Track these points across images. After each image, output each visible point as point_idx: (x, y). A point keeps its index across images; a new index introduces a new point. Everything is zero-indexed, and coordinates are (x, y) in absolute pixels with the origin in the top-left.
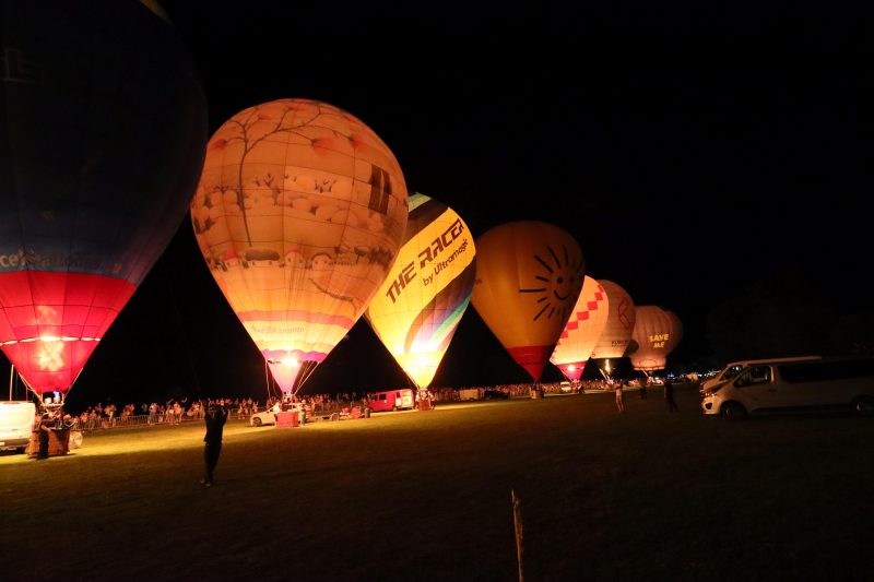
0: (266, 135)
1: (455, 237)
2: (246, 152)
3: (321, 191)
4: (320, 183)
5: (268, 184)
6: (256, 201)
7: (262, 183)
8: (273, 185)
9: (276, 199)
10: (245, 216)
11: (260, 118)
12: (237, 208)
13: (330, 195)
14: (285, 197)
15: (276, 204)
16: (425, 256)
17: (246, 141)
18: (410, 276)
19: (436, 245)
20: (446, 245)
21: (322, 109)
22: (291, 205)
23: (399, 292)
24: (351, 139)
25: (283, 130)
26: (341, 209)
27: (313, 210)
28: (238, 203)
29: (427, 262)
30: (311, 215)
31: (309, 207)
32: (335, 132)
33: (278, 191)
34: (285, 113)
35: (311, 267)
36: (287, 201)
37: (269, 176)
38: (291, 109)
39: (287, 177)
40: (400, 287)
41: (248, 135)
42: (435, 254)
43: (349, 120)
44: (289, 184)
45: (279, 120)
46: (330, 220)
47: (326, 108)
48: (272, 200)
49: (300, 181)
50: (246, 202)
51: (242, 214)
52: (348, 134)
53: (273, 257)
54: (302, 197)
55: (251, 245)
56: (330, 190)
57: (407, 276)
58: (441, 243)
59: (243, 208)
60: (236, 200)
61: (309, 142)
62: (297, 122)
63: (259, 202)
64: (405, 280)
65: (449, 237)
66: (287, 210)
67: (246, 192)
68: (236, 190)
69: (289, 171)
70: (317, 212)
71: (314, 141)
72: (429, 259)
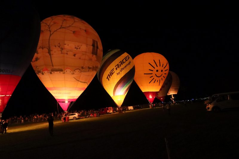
0: (57, 30)
1: (126, 60)
2: (51, 35)
3: (77, 49)
4: (77, 47)
5: (59, 47)
6: (55, 52)
7: (57, 46)
8: (61, 47)
9: (61, 51)
10: (51, 57)
11: (54, 23)
12: (48, 54)
13: (80, 50)
14: (65, 51)
15: (62, 53)
16: (117, 66)
17: (50, 31)
18: (113, 72)
19: (120, 63)
20: (124, 63)
21: (75, 20)
22: (67, 54)
23: (110, 78)
24: (86, 31)
25: (63, 28)
26: (83, 55)
27: (75, 55)
28: (48, 53)
29: (118, 68)
30: (74, 57)
31: (73, 54)
32: (80, 28)
33: (62, 49)
34: (63, 21)
35: (74, 73)
36: (65, 52)
37: (59, 44)
38: (65, 20)
39: (65, 44)
40: (110, 76)
41: (51, 29)
42: (120, 66)
43: (84, 23)
44: (66, 46)
45: (61, 25)
46: (80, 58)
47: (77, 19)
48: (61, 52)
49: (70, 45)
50: (51, 52)
51: (50, 56)
52: (84, 29)
53: (61, 70)
54: (71, 51)
55: (53, 67)
56: (80, 49)
57: (112, 72)
58: (122, 63)
59: (50, 55)
60: (48, 52)
61: (72, 32)
62: (68, 25)
63: (56, 53)
64: (111, 74)
65: (124, 61)
66: (66, 55)
67: (51, 49)
68: (47, 48)
69: (66, 42)
70: (76, 56)
71: (74, 32)
72: (119, 67)
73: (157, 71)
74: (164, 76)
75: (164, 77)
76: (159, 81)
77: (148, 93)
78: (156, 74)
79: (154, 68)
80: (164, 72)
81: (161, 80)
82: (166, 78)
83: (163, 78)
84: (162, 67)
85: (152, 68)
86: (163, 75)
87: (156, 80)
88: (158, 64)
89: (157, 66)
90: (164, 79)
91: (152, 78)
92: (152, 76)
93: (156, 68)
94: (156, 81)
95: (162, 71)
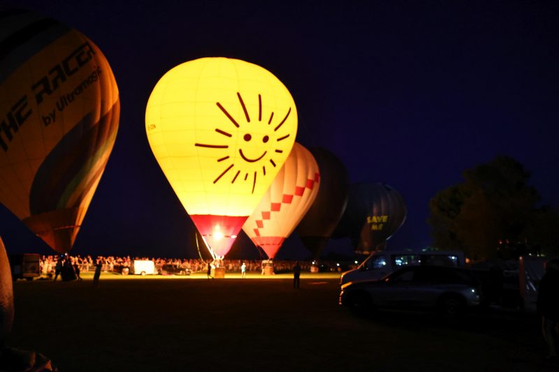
73: (248, 137)
74: (272, 161)
75: (274, 165)
76: (251, 177)
77: (208, 220)
78: (241, 151)
79: (237, 125)
80: (273, 144)
81: (260, 173)
82: (279, 166)
83: (269, 166)
84: (269, 123)
85: (227, 126)
86: (267, 157)
87: (239, 172)
88: (254, 113)
89: (248, 120)
90: (273, 172)
91: (226, 164)
92: (228, 157)
93: (245, 128)
94: (242, 176)
95: (266, 139)
